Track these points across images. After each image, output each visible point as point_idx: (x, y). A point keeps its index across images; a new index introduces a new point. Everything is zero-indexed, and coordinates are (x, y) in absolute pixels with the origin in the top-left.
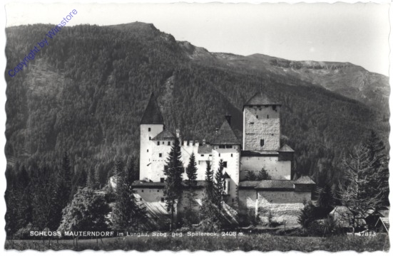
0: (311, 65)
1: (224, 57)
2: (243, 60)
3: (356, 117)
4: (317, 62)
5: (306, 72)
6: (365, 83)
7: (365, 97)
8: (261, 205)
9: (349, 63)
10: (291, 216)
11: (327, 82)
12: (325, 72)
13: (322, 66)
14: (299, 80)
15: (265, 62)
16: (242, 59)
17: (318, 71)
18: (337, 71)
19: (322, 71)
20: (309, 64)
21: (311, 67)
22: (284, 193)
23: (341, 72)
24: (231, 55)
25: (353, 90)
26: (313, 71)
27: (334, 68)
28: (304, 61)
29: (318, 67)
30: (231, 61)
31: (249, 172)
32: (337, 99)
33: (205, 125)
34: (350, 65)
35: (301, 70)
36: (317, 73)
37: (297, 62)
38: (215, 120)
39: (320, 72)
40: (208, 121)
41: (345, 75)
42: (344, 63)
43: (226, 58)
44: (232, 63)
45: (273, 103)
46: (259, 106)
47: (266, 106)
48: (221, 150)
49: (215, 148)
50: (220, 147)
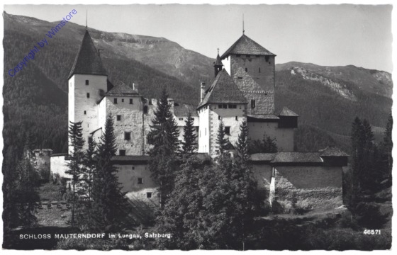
0: (123, 38)
1: (25, 21)
2: (49, 27)
3: (180, 95)
4: (131, 35)
5: (118, 45)
6: (181, 61)
7: (182, 75)
8: (278, 185)
9: (164, 38)
10: (317, 199)
11: (142, 57)
12: (138, 46)
13: (136, 39)
14: (113, 53)
15: (73, 30)
16: (47, 25)
17: (131, 44)
18: (151, 46)
19: (136, 45)
20: (122, 36)
21: (124, 40)
22: (308, 169)
23: (156, 47)
24: (33, 19)
25: (170, 67)
26: (127, 45)
27: (148, 43)
28: (116, 33)
29: (132, 40)
30: (35, 26)
31: (255, 142)
32: (157, 75)
33: (14, 97)
34: (165, 41)
35: (114, 42)
36: (131, 46)
37: (109, 33)
38: (27, 92)
39: (134, 46)
40: (18, 92)
41: (160, 51)
42: (159, 38)
43: (28, 23)
44: (36, 29)
45: (266, 53)
46: (248, 56)
47: (258, 56)
48: (222, 110)
49: (213, 108)
50: (220, 107)
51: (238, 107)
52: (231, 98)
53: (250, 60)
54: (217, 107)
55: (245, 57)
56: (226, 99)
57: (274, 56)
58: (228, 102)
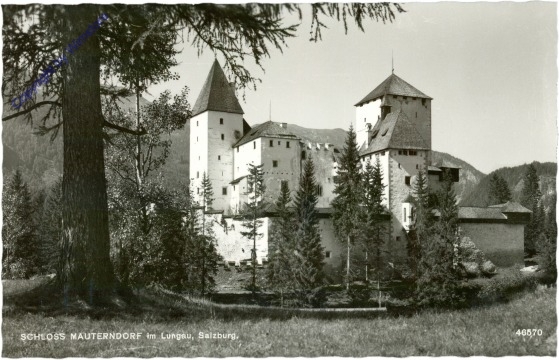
45: (422, 96)
46: (405, 97)
47: (414, 98)
48: (402, 157)
49: (393, 154)
50: (400, 153)
51: (419, 153)
52: (411, 143)
53: (407, 103)
54: (397, 152)
55: (401, 99)
56: (407, 144)
57: (431, 99)
58: (409, 147)
